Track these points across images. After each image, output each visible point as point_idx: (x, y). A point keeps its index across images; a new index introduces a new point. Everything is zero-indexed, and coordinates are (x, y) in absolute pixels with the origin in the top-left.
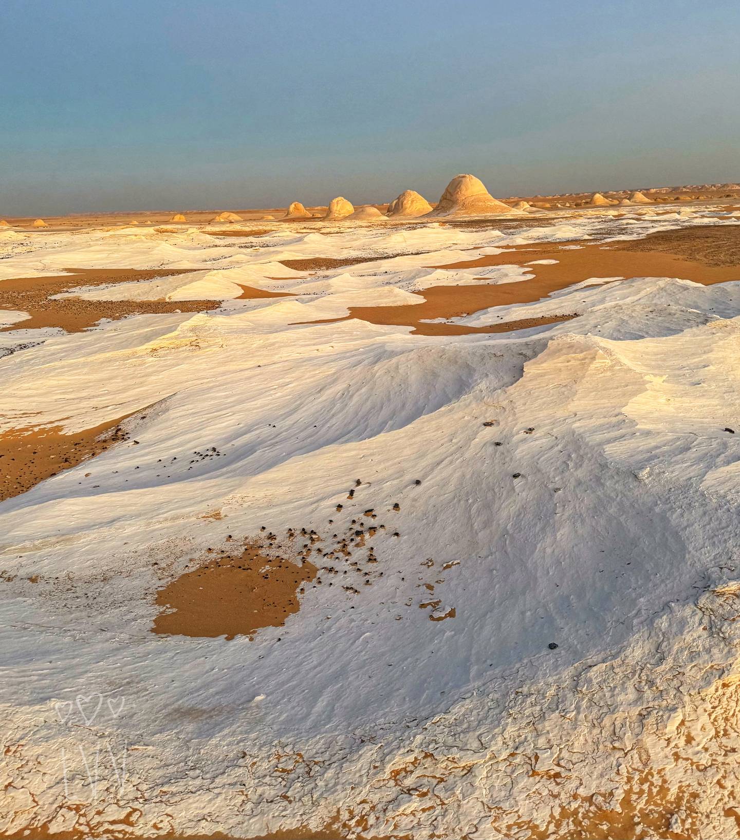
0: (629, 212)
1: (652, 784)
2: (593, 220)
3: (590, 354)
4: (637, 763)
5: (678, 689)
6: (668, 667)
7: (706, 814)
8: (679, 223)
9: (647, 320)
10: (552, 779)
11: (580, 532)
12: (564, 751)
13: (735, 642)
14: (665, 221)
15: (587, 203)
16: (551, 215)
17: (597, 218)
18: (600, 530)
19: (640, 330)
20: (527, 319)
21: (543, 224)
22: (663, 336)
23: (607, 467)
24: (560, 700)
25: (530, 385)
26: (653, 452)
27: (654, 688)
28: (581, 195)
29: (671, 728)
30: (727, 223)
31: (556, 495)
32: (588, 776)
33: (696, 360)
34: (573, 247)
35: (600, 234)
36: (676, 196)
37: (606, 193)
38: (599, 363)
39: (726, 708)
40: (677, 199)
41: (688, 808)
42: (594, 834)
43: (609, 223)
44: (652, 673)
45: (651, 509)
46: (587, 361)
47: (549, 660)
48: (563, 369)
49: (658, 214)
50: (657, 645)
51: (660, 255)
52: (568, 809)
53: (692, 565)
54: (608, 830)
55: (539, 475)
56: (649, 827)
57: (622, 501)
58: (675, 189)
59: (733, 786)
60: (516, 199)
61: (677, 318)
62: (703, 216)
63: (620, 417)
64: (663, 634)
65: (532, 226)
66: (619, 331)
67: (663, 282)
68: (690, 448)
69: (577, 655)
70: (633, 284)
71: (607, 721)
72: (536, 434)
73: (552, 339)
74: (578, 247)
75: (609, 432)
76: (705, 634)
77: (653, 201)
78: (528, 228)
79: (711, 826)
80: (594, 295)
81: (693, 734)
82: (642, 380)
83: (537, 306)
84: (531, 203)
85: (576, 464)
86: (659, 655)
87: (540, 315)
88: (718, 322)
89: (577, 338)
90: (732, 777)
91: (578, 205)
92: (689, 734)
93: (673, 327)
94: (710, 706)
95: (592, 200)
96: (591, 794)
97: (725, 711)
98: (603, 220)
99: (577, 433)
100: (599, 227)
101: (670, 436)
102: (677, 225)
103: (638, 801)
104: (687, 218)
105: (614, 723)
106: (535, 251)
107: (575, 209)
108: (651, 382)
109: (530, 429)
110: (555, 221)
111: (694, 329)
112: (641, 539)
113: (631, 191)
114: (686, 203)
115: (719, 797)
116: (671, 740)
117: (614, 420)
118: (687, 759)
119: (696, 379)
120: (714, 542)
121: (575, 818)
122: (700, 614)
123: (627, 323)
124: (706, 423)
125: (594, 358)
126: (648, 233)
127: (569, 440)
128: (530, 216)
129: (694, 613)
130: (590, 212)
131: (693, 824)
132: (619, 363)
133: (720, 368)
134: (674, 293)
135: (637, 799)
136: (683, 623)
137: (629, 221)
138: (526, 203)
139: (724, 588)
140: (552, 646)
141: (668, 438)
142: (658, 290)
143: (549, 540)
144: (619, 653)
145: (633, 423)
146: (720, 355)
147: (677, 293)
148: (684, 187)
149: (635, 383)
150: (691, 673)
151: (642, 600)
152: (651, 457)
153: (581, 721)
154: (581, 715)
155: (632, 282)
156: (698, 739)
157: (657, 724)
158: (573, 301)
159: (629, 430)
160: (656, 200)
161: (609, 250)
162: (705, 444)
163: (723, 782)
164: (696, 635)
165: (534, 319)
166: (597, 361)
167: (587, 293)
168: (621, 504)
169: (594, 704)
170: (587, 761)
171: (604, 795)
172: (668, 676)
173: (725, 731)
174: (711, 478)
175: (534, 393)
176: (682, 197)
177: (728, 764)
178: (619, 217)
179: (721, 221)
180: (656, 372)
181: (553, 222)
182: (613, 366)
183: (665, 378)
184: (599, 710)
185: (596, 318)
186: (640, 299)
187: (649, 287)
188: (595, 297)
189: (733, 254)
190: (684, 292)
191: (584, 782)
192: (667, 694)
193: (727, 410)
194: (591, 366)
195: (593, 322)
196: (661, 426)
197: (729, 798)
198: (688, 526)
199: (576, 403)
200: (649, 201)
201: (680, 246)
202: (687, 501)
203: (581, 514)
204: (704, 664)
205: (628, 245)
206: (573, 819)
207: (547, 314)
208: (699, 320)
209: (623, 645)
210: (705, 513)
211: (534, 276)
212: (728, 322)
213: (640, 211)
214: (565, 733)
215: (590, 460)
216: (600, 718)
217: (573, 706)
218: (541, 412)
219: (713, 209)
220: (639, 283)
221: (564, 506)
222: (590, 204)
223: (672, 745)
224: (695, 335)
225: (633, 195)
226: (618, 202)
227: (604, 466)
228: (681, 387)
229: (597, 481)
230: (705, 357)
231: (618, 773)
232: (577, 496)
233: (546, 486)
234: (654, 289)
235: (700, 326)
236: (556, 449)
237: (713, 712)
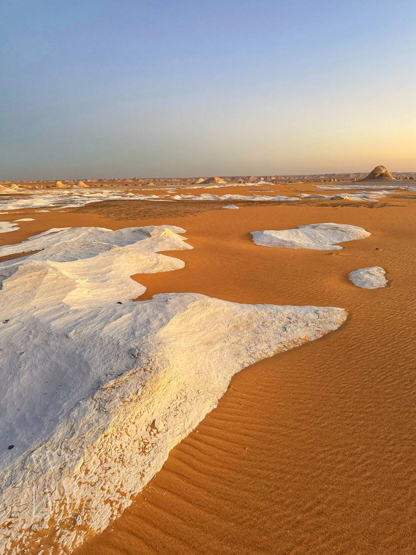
0: (76, 192)
1: (66, 504)
2: (56, 196)
3: (43, 272)
4: (58, 496)
5: (81, 447)
6: (76, 437)
7: (95, 508)
8: (102, 198)
9: (80, 250)
10: (7, 527)
11: (35, 375)
12: (14, 508)
13: (111, 412)
14: (95, 197)
15: (53, 186)
16: (31, 192)
17: (58, 195)
18: (46, 371)
19: (76, 256)
20: (13, 254)
21: (26, 197)
22: (88, 258)
23: (52, 334)
24: (13, 479)
25: (7, 294)
26: (78, 321)
27: (69, 451)
28: (50, 182)
29: (77, 469)
30: (125, 198)
31: (21, 357)
32: (29, 516)
33: (105, 269)
34: (44, 211)
35: (60, 203)
36: (101, 184)
37: (63, 181)
38: (49, 276)
39: (106, 448)
40: (102, 186)
41: (86, 509)
42: (32, 548)
43: (65, 198)
44: (67, 443)
45: (74, 353)
46: (42, 275)
47: (8, 456)
48: (28, 282)
49: (91, 193)
50: (71, 426)
51: (91, 215)
52: (17, 540)
53: (93, 378)
54: (40, 542)
55: (11, 347)
56: (64, 529)
57: (59, 352)
58: (100, 181)
59: (109, 487)
60: (9, 182)
61: (96, 248)
62: (114, 195)
63: (61, 305)
64: (75, 420)
65: (19, 199)
66: (65, 257)
67: (91, 229)
68: (98, 315)
69: (25, 447)
70: (75, 231)
71: (41, 480)
72: (10, 323)
73: (22, 264)
74: (47, 211)
75: (54, 314)
76: (97, 412)
77: (89, 186)
78: (16, 200)
79: (98, 512)
80: (54, 238)
81: (89, 468)
82: (74, 283)
83: (20, 245)
84: (20, 185)
85: (34, 336)
86: (72, 432)
87: (22, 251)
88: (116, 249)
89: (38, 263)
90: (109, 482)
91: (48, 187)
92: (87, 468)
93: (93, 253)
94: (98, 450)
95: (56, 184)
96: (30, 526)
97: (106, 450)
98: (62, 196)
99: (35, 318)
100: (59, 200)
101: (88, 311)
102: (101, 199)
103: (58, 517)
104: (106, 196)
105: (45, 479)
106: (21, 213)
107: (46, 189)
108: (79, 283)
109: (7, 321)
110: (33, 196)
111: (104, 253)
112: (68, 370)
113: (77, 180)
114: (106, 188)
115: (102, 495)
116: (77, 476)
117: (58, 307)
118: (85, 483)
119: (104, 279)
120: (105, 362)
121: (21, 544)
122: (94, 402)
123: (69, 252)
124: (109, 301)
125: (46, 274)
126: (86, 203)
127: (31, 323)
128: (18, 193)
129: (91, 403)
130: (54, 191)
131: (88, 516)
132: (61, 274)
133: (117, 272)
134: (97, 235)
135: (58, 516)
136: (85, 410)
137: (76, 197)
138: (15, 185)
139: (107, 385)
140: (11, 447)
141: (87, 312)
142: (88, 233)
143: (15, 384)
144: (49, 438)
145: (68, 306)
146: (117, 265)
147: (98, 235)
148: (105, 180)
149: (70, 285)
150: (89, 435)
151: (65, 404)
152: (77, 324)
153: (25, 486)
154: (25, 482)
155: (74, 230)
156: (91, 470)
157: (69, 470)
158: (41, 242)
159: (65, 311)
160: (91, 186)
161: (64, 213)
162: (105, 312)
163: (104, 487)
164: (92, 414)
165: (18, 254)
166: (48, 275)
167: (50, 237)
168: (58, 353)
169: (33, 473)
170: (28, 508)
171: (38, 523)
172: (76, 442)
173: (106, 460)
174: (106, 329)
175: (9, 298)
176: (104, 185)
177: (107, 476)
178: (70, 195)
179: (123, 198)
180: (83, 277)
181: (32, 196)
182: (57, 277)
183: (87, 280)
184: (37, 475)
185: (52, 251)
186: (79, 239)
187: (84, 232)
188: (54, 239)
189: (127, 214)
190: (102, 234)
191: (26, 521)
192: (75, 452)
193: (120, 293)
194: (45, 278)
195: (50, 253)
196: (84, 306)
197: (107, 494)
198: (92, 357)
199: (36, 300)
200: (87, 186)
201: (102, 210)
202: (93, 344)
203: (36, 364)
204: (95, 429)
205: (75, 210)
206: (19, 545)
207: (26, 251)
208: (106, 249)
209: (52, 433)
210: (101, 348)
211: (19, 228)
212: (121, 248)
213: (82, 192)
214: (15, 496)
215: (42, 332)
216: (37, 480)
217: (21, 478)
218: (13, 309)
219: (119, 192)
220: (78, 230)
221: (26, 362)
222: (55, 186)
223: (78, 478)
224: (104, 256)
225: (79, 183)
226: (70, 186)
227: (50, 334)
228: (96, 284)
229: (46, 343)
230: (109, 267)
231: (47, 507)
232: (34, 355)
233: (15, 353)
234: (86, 233)
235: (107, 251)
236: (23, 329)
237: (99, 452)
